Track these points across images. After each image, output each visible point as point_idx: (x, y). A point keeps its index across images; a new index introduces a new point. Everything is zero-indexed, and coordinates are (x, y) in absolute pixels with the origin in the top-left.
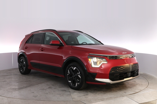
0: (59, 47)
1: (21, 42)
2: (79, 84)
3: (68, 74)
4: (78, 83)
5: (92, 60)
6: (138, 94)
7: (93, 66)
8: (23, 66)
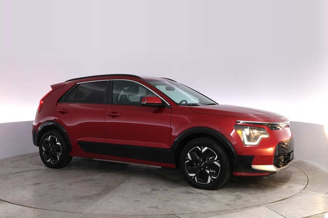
0: (157, 108)
1: (43, 100)
2: (216, 178)
3: (188, 161)
4: (213, 177)
5: (244, 131)
6: (287, 200)
7: (247, 143)
8: (53, 150)
